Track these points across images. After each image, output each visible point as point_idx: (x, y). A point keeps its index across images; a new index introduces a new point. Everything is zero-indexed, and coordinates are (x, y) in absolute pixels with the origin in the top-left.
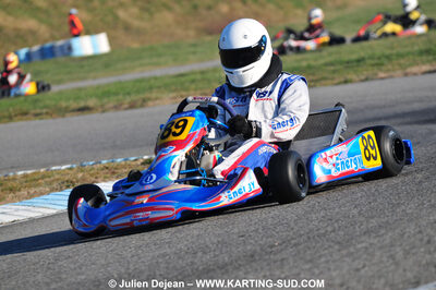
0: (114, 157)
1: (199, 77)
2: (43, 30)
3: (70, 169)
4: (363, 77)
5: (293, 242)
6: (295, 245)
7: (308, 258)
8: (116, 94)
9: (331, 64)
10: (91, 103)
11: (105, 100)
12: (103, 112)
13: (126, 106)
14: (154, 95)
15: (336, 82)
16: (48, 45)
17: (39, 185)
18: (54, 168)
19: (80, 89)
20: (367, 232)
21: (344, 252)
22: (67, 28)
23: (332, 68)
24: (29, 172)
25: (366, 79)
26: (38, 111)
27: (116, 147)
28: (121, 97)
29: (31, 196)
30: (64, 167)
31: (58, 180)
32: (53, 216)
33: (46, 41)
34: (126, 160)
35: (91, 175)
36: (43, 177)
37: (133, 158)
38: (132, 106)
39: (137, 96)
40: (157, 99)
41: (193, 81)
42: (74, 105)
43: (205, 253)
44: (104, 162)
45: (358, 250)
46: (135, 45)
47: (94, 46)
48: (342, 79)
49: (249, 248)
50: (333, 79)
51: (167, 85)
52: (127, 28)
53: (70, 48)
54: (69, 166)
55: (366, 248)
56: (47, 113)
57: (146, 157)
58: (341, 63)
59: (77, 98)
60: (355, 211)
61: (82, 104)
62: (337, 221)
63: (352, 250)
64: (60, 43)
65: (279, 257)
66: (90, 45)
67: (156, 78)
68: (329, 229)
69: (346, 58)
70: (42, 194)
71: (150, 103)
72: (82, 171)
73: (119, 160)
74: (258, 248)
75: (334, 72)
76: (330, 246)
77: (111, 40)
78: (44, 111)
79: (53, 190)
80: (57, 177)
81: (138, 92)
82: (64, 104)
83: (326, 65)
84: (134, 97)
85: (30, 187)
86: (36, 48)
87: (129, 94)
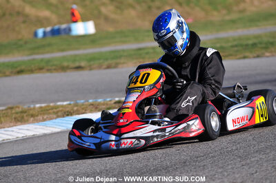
0: (96, 98)
1: (151, 51)
2: (54, 18)
3: (70, 104)
4: (255, 55)
5: (210, 155)
6: (212, 157)
7: (221, 165)
8: (99, 59)
9: (236, 46)
10: (83, 64)
11: (92, 63)
12: (91, 69)
13: (104, 67)
14: (122, 61)
15: (238, 57)
16: (56, 27)
17: (49, 113)
18: (59, 103)
19: (76, 56)
20: (258, 151)
21: (243, 163)
22: (69, 17)
23: (236, 49)
24: (43, 105)
25: (258, 56)
26: (50, 68)
27: (98, 92)
28: (101, 61)
29: (44, 120)
30: (65, 103)
31: (61, 111)
32: (58, 133)
33: (55, 25)
34: (105, 100)
35: (83, 109)
36: (52, 108)
37: (108, 99)
38: (109, 67)
39: (112, 61)
40: (124, 63)
41: (147, 53)
42: (72, 65)
43: (155, 159)
44: (91, 101)
45: (252, 162)
46: (111, 29)
47: (86, 29)
48: (242, 56)
49: (182, 157)
50: (236, 55)
51: (131, 55)
52: (107, 19)
53: (70, 30)
54: (68, 102)
55: (258, 160)
56: (55, 69)
57: (117, 99)
58: (241, 45)
59: (74, 61)
60: (251, 138)
61: (77, 64)
62: (239, 143)
63: (248, 161)
64: (64, 26)
65: (202, 164)
66: (83, 28)
67: (124, 51)
68: (234, 148)
69: (245, 43)
70: (51, 119)
71: (120, 66)
72: (77, 106)
73: (100, 100)
74: (189, 158)
75: (237, 51)
76: (234, 159)
77: (96, 26)
78: (54, 67)
79: (58, 117)
80: (61, 109)
81: (113, 58)
82: (65, 64)
83: (232, 46)
84: (110, 62)
85: (44, 114)
86: (49, 29)
87: (107, 59)
